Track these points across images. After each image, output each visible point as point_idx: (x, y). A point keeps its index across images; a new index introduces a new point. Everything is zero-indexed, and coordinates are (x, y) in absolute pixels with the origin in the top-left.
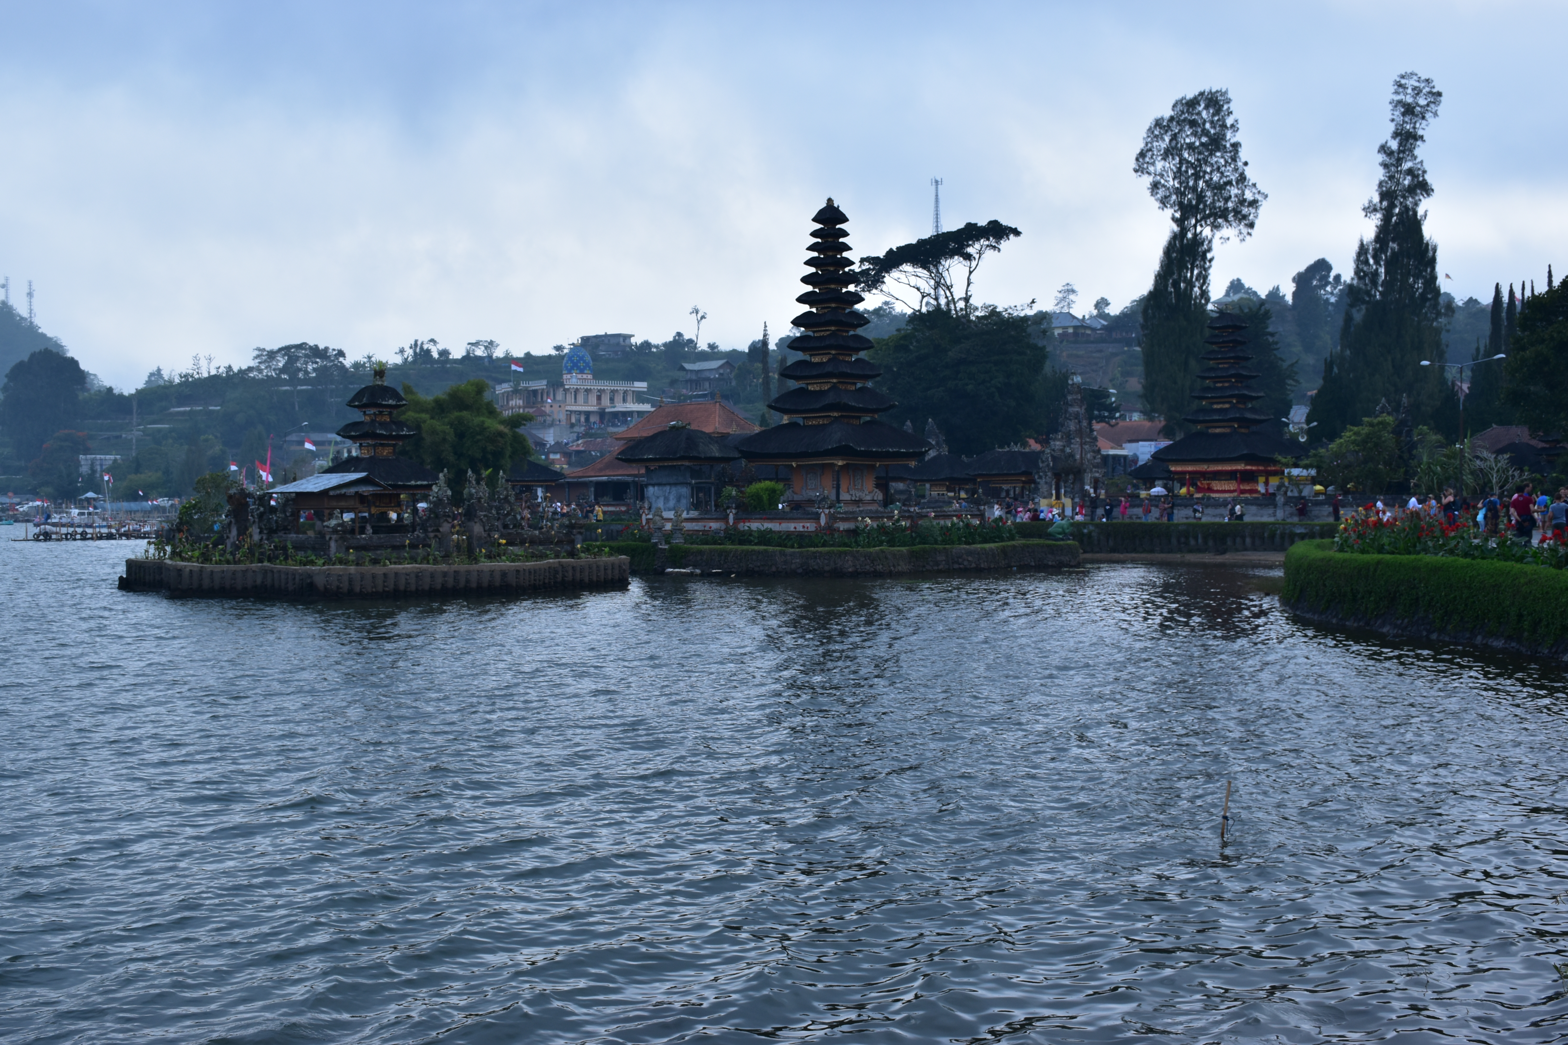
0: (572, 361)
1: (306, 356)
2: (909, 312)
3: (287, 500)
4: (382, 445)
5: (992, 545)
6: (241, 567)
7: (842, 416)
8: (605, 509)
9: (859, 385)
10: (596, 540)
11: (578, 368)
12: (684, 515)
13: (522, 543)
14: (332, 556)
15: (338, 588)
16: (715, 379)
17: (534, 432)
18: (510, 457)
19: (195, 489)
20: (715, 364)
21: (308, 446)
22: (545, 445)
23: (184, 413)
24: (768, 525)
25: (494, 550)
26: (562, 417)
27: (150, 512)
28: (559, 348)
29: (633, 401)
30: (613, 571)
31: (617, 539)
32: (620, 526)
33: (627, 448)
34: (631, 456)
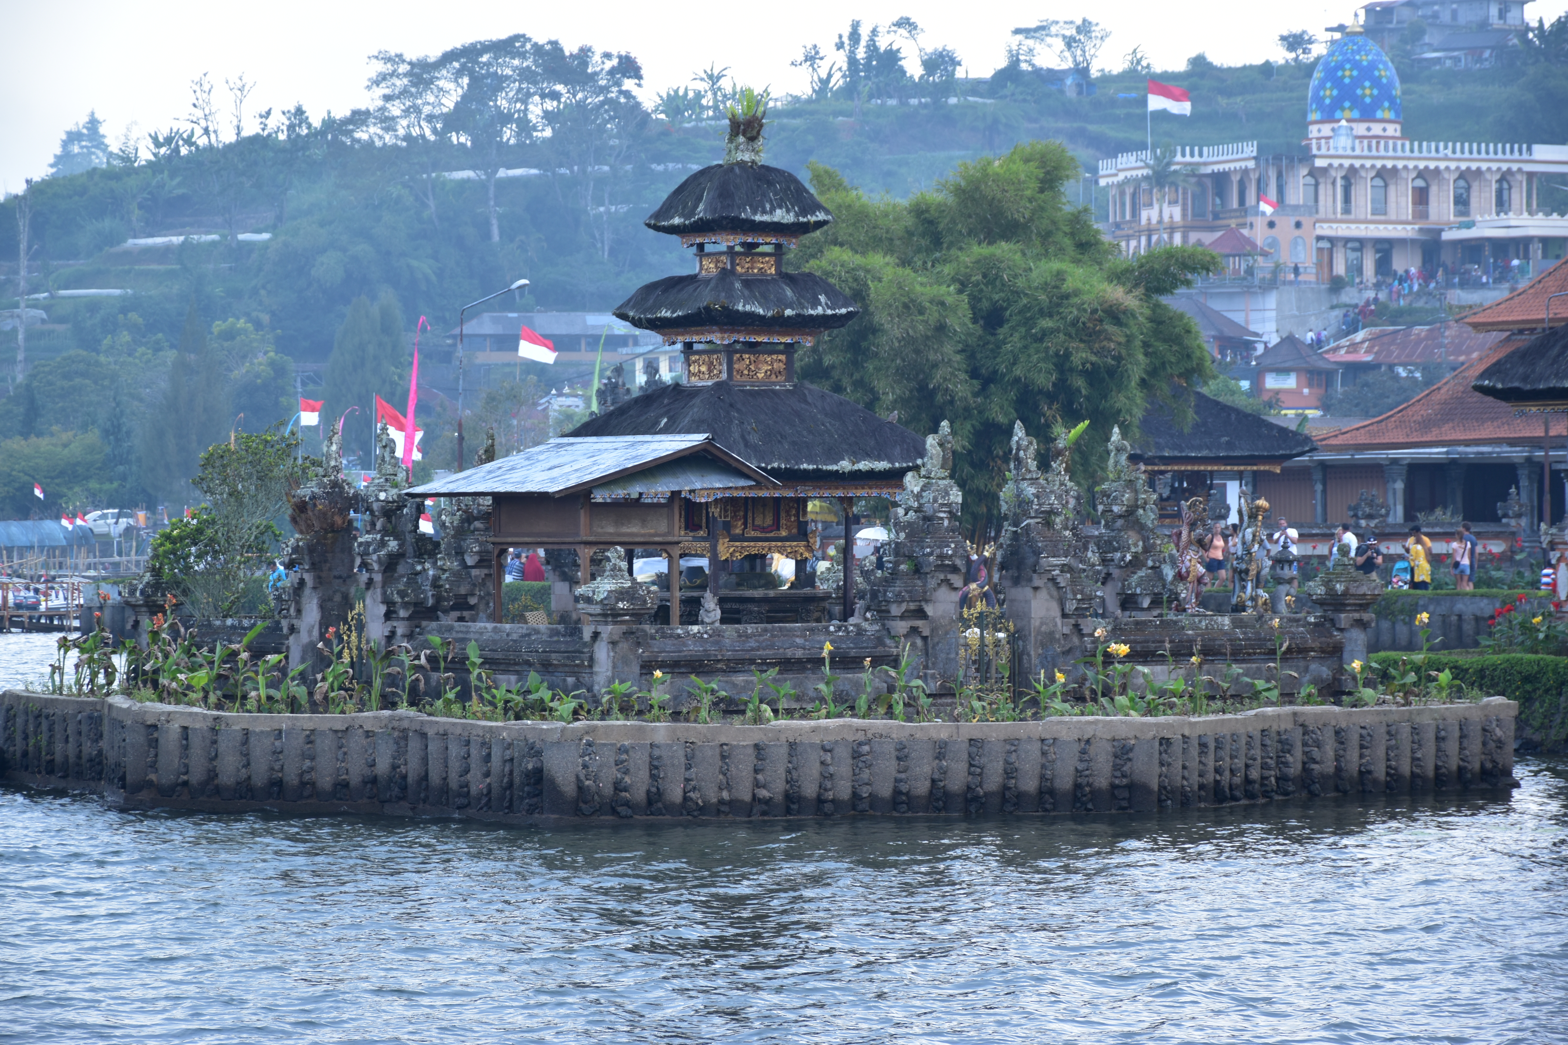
0: (1338, 83)
1: (525, 75)
3: (468, 518)
4: (752, 347)
6: (332, 720)
8: (1440, 547)
10: (1411, 647)
11: (1357, 102)
13: (1181, 653)
14: (600, 688)
15: (618, 787)
17: (1217, 305)
18: (1143, 383)
19: (198, 482)
21: (528, 351)
22: (1249, 346)
23: (165, 252)
25: (1094, 676)
26: (1306, 257)
27: (65, 551)
28: (1295, 42)
29: (1529, 205)
30: (1465, 744)
31: (1477, 644)
32: (1485, 601)
33: (1513, 353)
34: (1525, 378)
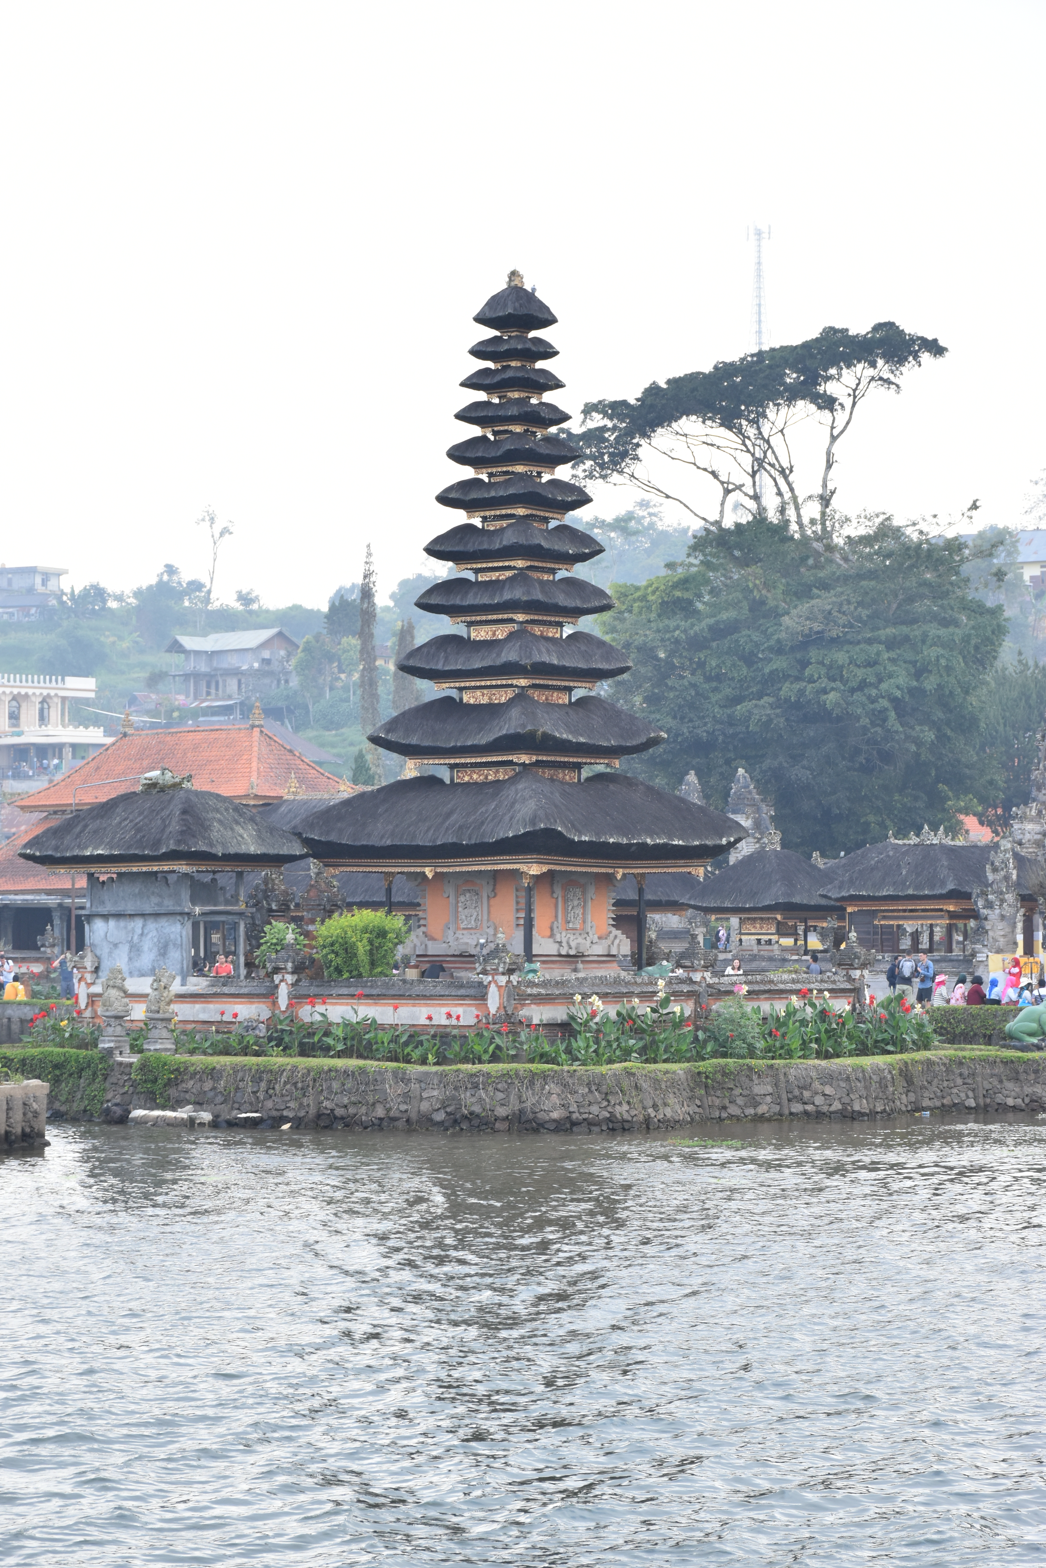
2: (696, 525)
5: (880, 1060)
7: (538, 763)
9: (578, 694)
12: (176, 987)
16: (252, 673)
20: (252, 638)
24: (368, 1011)
29: (63, 720)
30: (11, 1114)
31: (21, 1040)
32: (28, 1008)
33: (48, 830)
34: (56, 849)
